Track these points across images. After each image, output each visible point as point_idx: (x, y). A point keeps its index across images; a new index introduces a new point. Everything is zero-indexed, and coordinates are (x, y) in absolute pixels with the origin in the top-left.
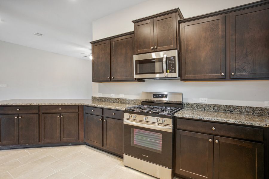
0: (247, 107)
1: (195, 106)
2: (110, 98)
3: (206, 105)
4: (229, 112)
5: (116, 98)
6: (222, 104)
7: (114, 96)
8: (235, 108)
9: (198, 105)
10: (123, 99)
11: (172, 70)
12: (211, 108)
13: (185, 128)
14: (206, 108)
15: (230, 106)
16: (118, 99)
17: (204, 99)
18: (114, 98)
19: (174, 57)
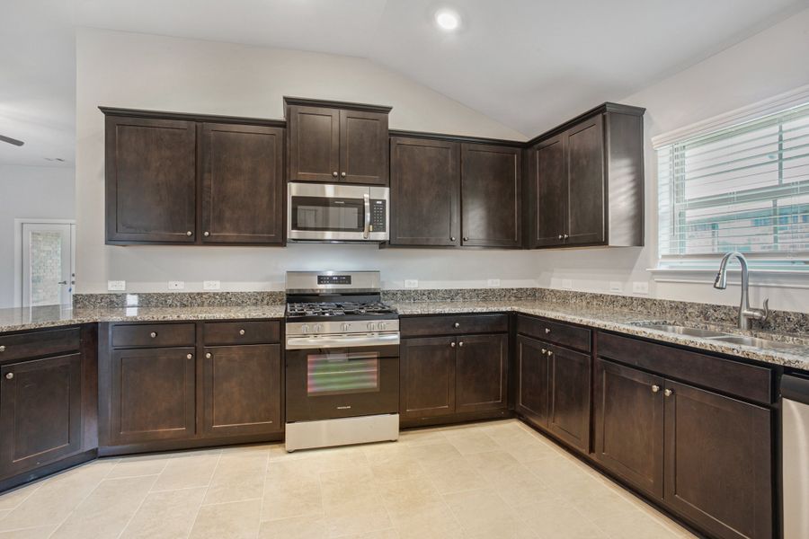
0: (471, 290)
1: (399, 295)
2: (168, 295)
3: (416, 291)
4: (449, 300)
5: (193, 294)
6: (440, 288)
7: (182, 288)
8: (457, 292)
9: (403, 293)
10: (217, 294)
11: (378, 227)
12: (424, 297)
13: (415, 333)
14: (416, 297)
15: (450, 291)
16: (198, 294)
17: (412, 281)
18: (184, 294)
19: (384, 201)
